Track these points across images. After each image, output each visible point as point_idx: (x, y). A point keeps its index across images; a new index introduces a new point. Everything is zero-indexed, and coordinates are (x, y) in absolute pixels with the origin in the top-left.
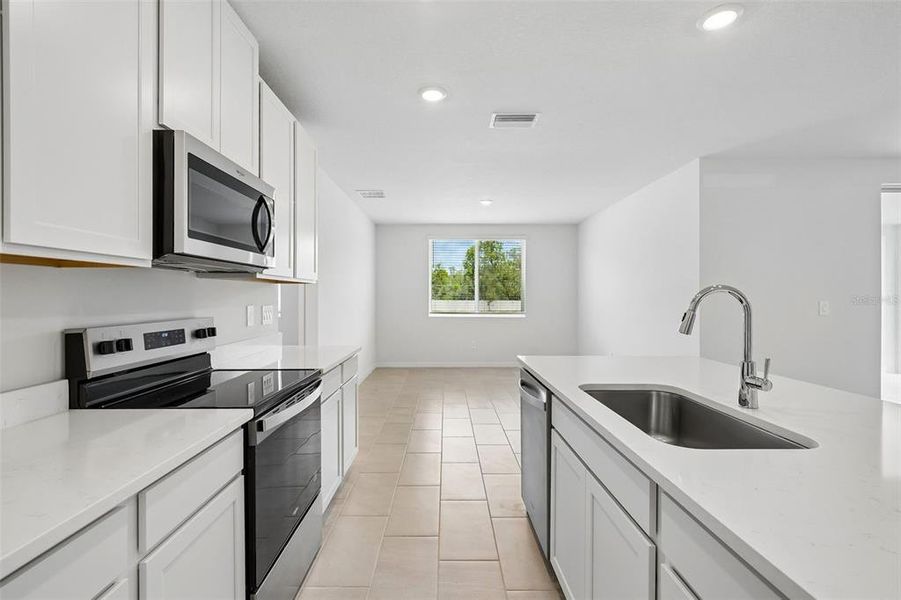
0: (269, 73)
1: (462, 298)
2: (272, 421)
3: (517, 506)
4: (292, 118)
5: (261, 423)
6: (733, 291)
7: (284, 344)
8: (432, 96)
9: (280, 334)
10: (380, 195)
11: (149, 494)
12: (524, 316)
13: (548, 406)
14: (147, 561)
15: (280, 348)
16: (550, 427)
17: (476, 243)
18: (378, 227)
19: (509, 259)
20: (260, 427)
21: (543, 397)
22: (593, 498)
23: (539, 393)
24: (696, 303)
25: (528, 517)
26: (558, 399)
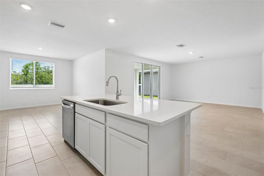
6: (115, 77)
12: (54, 88)
13: (74, 107)
16: (75, 112)
19: (43, 70)
21: (72, 105)
22: (89, 123)
23: (70, 105)
24: (109, 79)
25: (65, 141)
26: (77, 104)
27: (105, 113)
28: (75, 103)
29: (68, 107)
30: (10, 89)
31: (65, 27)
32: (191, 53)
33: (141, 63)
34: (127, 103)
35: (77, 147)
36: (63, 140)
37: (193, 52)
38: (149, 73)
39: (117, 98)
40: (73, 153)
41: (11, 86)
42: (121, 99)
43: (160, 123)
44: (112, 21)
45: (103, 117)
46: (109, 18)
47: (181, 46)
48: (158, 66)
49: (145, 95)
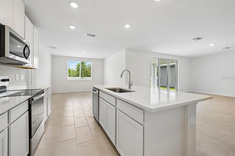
0: (27, 13)
1: (75, 76)
2: (35, 99)
3: (92, 116)
4: (33, 26)
5: (33, 99)
6: (128, 70)
7: (27, 85)
8: (73, 27)
9: (26, 82)
10: (55, 48)
11: (12, 110)
12: (92, 79)
13: (99, 93)
14: (11, 125)
15: (26, 86)
16: (99, 97)
17: (80, 62)
18: (53, 56)
19: (87, 67)
20: (33, 100)
21: (97, 91)
22: (107, 105)
23: (96, 91)
24: (123, 72)
25: (94, 117)
26: (101, 91)
27: (116, 98)
28: (99, 90)
29: (95, 92)
30: (68, 79)
31: (96, 36)
32: (212, 45)
33: (158, 58)
34: (136, 91)
35: (100, 122)
36: (93, 115)
37: (214, 44)
38: (165, 67)
39: (130, 87)
40: (98, 126)
41: (68, 78)
42: (133, 88)
43: (151, 109)
44: (127, 26)
45: (115, 101)
46: (126, 24)
47: (198, 39)
48: (175, 60)
49: (161, 86)
